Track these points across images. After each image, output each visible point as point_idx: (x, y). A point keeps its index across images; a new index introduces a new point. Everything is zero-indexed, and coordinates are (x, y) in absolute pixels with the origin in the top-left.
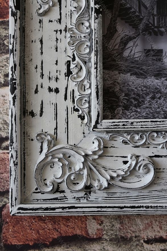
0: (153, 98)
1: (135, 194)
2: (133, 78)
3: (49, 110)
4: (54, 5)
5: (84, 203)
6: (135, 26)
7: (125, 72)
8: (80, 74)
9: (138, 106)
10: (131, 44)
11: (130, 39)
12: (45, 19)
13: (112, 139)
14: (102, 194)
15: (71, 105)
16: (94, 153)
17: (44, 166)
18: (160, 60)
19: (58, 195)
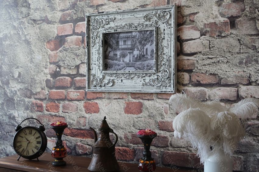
0: (115, 66)
1: (110, 87)
2: (111, 61)
3: (94, 69)
4: (95, 44)
5: (100, 89)
6: (112, 48)
7: (110, 59)
8: (100, 60)
9: (112, 67)
10: (111, 53)
11: (111, 51)
12: (93, 48)
13: (106, 75)
14: (104, 87)
15: (98, 68)
16: (102, 78)
17: (93, 81)
18: (117, 56)
19: (95, 88)
